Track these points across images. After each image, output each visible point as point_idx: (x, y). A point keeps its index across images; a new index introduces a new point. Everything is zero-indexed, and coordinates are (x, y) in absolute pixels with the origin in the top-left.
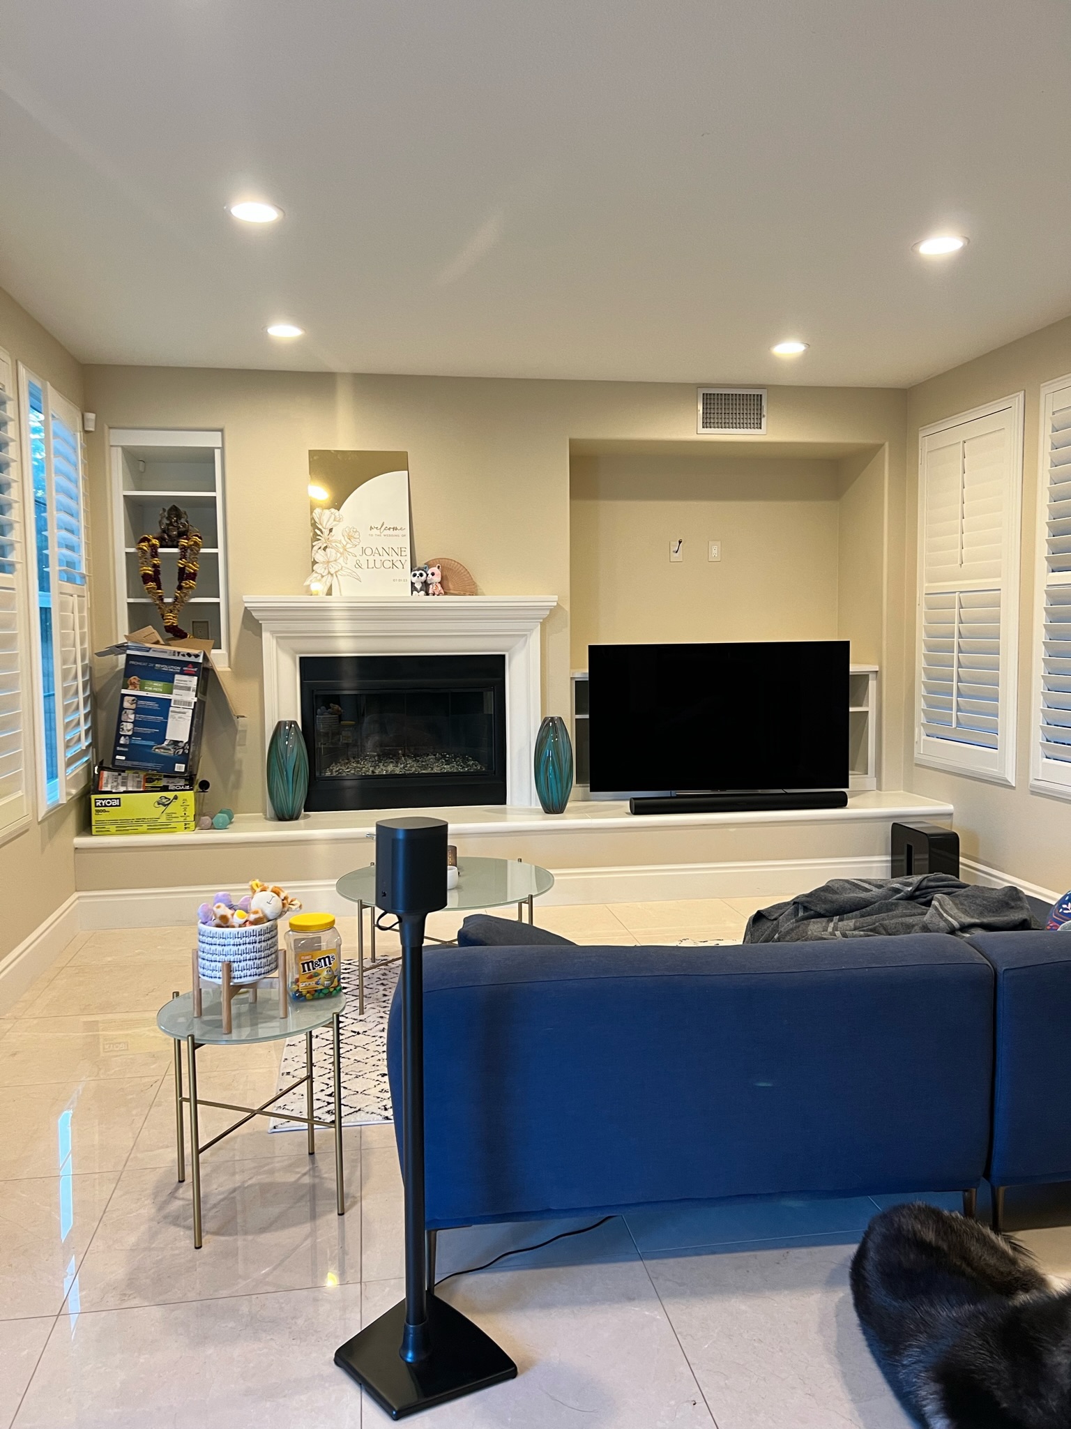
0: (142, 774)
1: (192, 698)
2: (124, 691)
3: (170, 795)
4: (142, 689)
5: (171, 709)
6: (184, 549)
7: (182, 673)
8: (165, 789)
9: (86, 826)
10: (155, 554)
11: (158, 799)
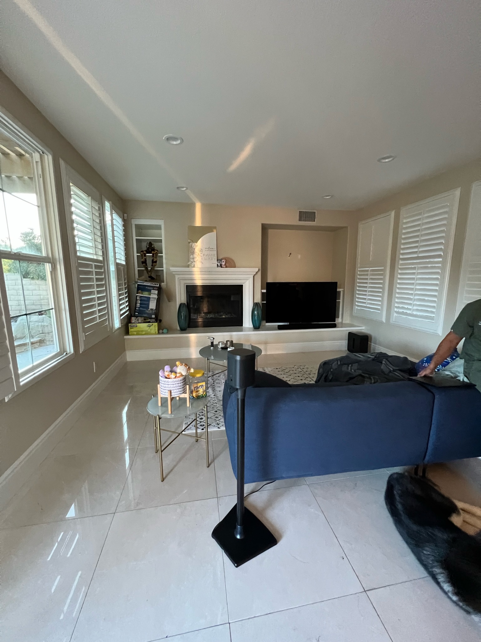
0: (143, 318)
1: (156, 297)
2: (137, 295)
3: (151, 324)
4: (142, 294)
5: (151, 300)
6: (153, 254)
7: (153, 289)
8: (149, 322)
9: (127, 333)
10: (145, 256)
11: (147, 325)
